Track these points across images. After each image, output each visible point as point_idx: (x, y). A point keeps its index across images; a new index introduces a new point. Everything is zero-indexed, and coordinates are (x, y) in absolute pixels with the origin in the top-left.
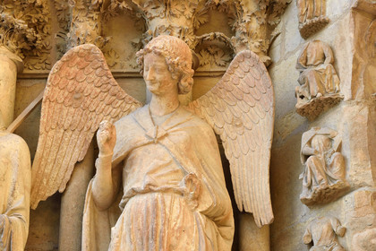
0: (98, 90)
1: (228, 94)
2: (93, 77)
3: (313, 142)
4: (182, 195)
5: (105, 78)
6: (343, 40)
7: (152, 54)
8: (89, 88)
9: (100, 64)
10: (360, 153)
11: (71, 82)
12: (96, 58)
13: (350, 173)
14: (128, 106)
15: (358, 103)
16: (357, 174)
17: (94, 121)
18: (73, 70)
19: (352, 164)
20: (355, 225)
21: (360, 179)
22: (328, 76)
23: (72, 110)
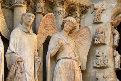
0: (51, 25)
1: (79, 35)
2: (50, 22)
3: (99, 53)
4: (76, 61)
5: (53, 23)
6: (107, 29)
7: (70, 22)
8: (49, 24)
9: (53, 19)
10: (111, 59)
11: (45, 22)
12: (53, 17)
13: (108, 63)
14: (56, 31)
15: (110, 46)
16: (110, 64)
17: (48, 33)
18: (47, 19)
19: (109, 61)
20: (109, 76)
21: (110, 66)
22: (104, 38)
23: (44, 29)
